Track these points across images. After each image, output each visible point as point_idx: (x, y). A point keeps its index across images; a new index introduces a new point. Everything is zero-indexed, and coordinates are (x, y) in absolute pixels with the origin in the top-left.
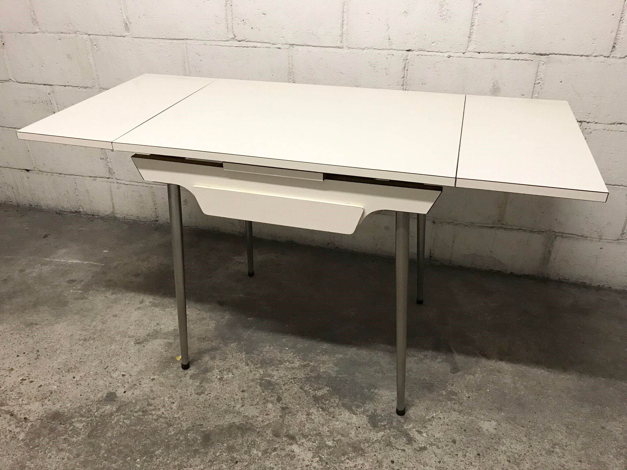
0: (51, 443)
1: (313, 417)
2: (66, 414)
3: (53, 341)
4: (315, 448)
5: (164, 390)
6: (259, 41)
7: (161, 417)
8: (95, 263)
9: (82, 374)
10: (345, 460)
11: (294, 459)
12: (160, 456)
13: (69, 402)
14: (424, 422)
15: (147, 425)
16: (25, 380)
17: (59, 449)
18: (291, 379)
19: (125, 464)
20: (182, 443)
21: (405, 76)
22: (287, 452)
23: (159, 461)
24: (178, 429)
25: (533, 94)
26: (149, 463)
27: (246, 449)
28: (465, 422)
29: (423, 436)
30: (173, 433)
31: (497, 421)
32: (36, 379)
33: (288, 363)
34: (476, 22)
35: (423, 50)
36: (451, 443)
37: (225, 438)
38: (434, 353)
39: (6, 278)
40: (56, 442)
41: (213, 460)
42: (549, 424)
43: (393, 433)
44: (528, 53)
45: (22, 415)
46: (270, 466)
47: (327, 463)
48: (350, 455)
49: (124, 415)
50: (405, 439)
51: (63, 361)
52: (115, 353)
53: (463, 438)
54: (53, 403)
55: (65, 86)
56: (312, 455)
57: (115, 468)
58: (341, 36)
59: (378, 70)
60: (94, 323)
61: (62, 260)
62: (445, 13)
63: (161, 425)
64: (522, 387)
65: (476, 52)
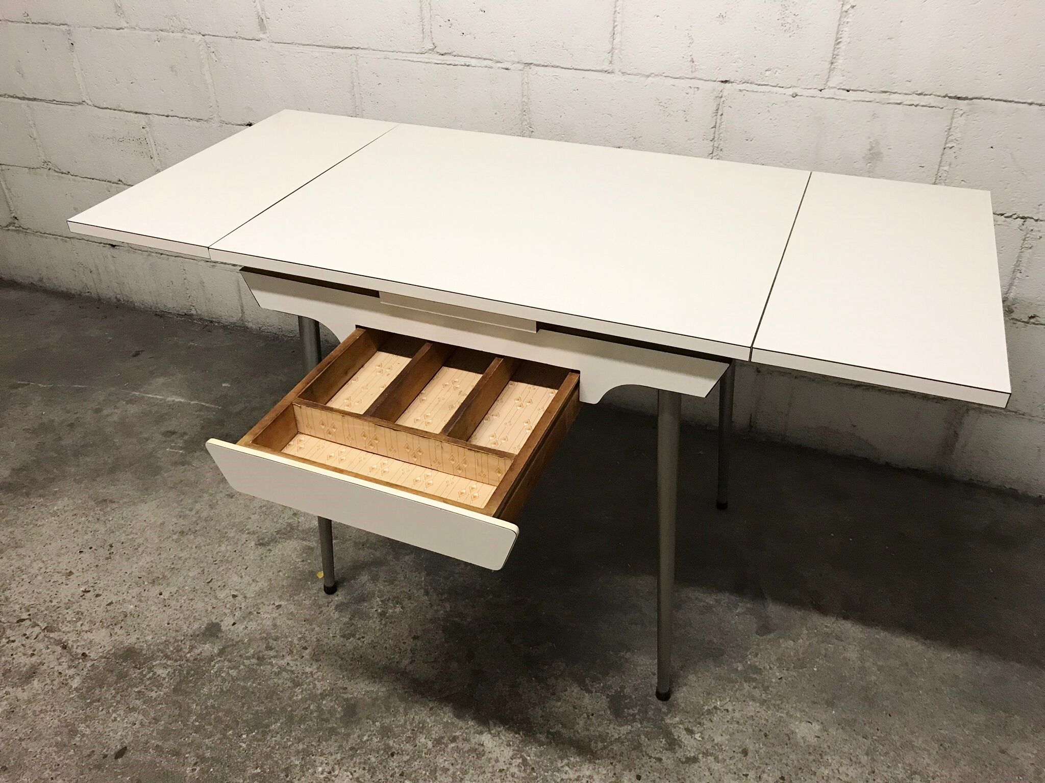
0: (118, 698)
1: (520, 691)
2: (144, 652)
3: (134, 531)
4: (518, 742)
5: (294, 626)
6: (474, 56)
7: (285, 670)
8: (207, 405)
9: (174, 589)
10: (562, 767)
11: (483, 758)
12: (278, 733)
13: (151, 632)
14: (699, 715)
15: (263, 681)
16: (89, 591)
17: (129, 707)
18: (494, 623)
19: (225, 741)
20: (313, 716)
21: (718, 125)
22: (473, 746)
23: (276, 741)
24: (309, 692)
25: (940, 166)
26: (260, 743)
27: (409, 734)
28: (767, 721)
29: (695, 739)
30: (300, 697)
31: (822, 723)
32: (104, 592)
34: (845, 39)
35: (750, 82)
36: (739, 755)
37: (378, 713)
38: (733, 597)
39: (73, 422)
40: (126, 696)
41: (357, 747)
42: (910, 736)
43: (646, 730)
44: (935, 95)
45: (79, 648)
46: (444, 766)
48: (572, 759)
49: (230, 661)
50: (664, 741)
51: (147, 566)
52: (226, 558)
53: (761, 748)
54: (127, 632)
55: (167, 116)
56: (511, 753)
57: (209, 745)
58: (611, 52)
59: (672, 113)
60: (198, 506)
61: (158, 397)
62: (790, 21)
63: (283, 683)
64: (875, 669)
65: (844, 89)
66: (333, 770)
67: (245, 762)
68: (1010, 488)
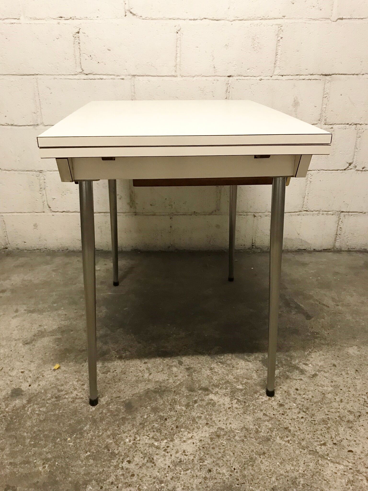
1: (216, 370)
4: (229, 393)
5: (70, 377)
7: (76, 398)
10: (258, 397)
11: (216, 405)
12: (90, 431)
14: (305, 357)
15: (65, 408)
18: (184, 346)
19: (57, 446)
20: (107, 415)
21: (228, 97)
22: (207, 402)
23: (91, 435)
25: (322, 106)
26: (82, 439)
27: (169, 407)
29: (310, 367)
31: (357, 345)
33: (175, 335)
34: (279, 52)
35: (241, 75)
36: (333, 367)
37: (146, 403)
41: (143, 422)
43: (287, 369)
44: (317, 74)
46: (198, 416)
47: (245, 402)
49: (37, 404)
50: (297, 371)
53: (340, 362)
56: (229, 399)
57: (47, 451)
58: (175, 66)
59: (207, 93)
62: (256, 45)
63: (79, 405)
64: (362, 320)
65: (280, 75)
66: (136, 438)
67: (77, 452)
68: (364, 249)
